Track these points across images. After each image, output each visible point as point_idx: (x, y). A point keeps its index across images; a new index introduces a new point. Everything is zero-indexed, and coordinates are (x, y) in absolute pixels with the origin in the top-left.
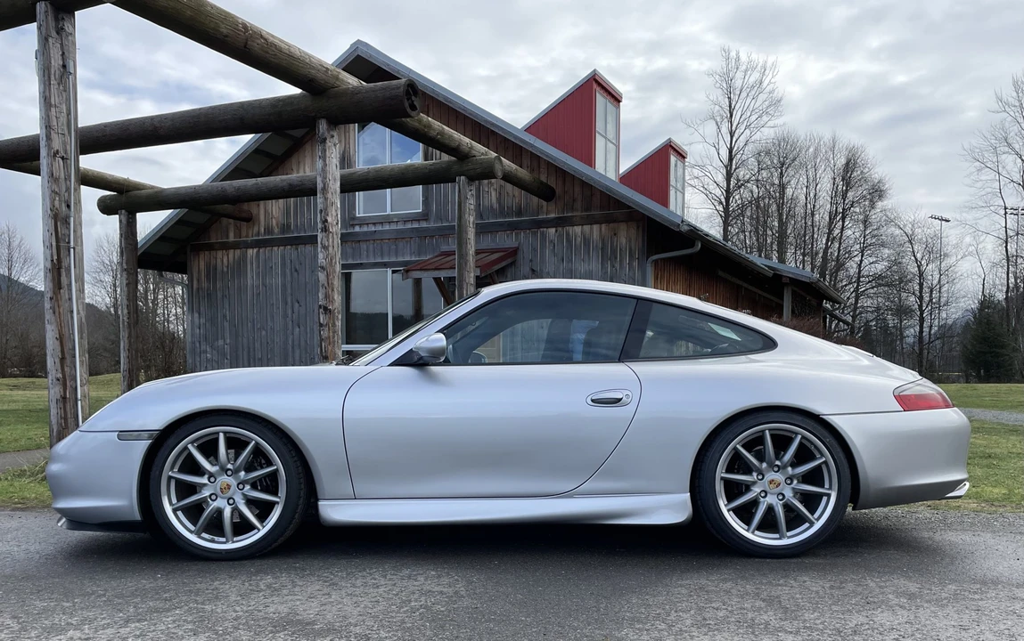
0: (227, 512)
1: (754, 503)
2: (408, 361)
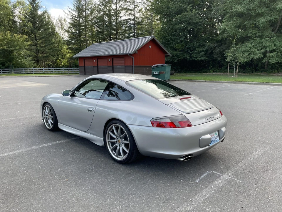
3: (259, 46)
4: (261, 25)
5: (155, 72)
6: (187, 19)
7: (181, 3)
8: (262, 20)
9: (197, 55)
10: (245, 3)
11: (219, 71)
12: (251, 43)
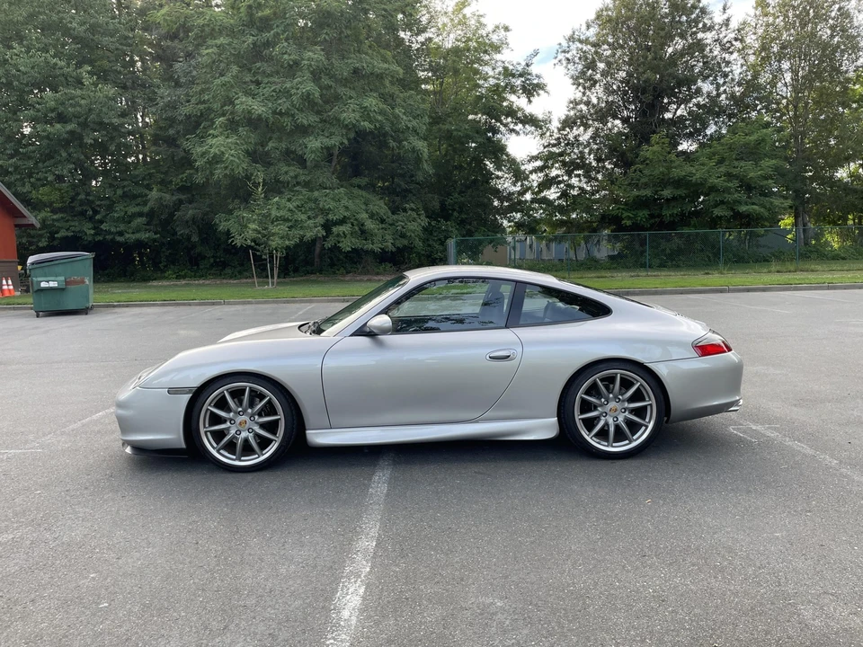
0: (251, 437)
1: (597, 419)
2: (362, 332)
3: (311, 209)
4: (310, 157)
5: (48, 282)
6: (78, 109)
7: (54, 57)
8: (314, 143)
9: (122, 227)
10: (263, 95)
11: (193, 274)
12: (289, 200)
